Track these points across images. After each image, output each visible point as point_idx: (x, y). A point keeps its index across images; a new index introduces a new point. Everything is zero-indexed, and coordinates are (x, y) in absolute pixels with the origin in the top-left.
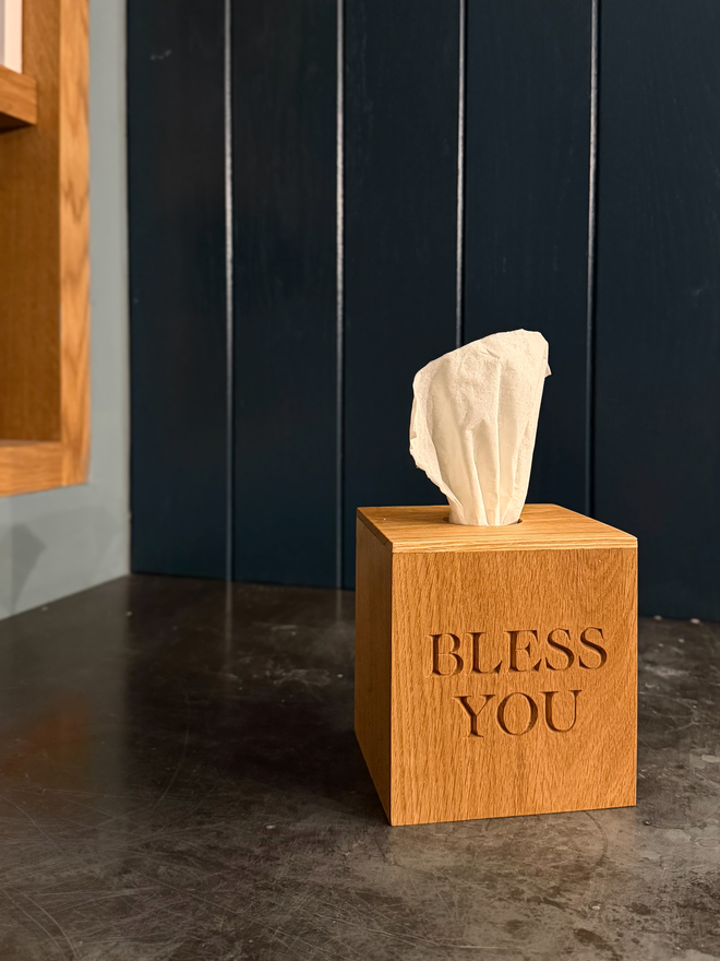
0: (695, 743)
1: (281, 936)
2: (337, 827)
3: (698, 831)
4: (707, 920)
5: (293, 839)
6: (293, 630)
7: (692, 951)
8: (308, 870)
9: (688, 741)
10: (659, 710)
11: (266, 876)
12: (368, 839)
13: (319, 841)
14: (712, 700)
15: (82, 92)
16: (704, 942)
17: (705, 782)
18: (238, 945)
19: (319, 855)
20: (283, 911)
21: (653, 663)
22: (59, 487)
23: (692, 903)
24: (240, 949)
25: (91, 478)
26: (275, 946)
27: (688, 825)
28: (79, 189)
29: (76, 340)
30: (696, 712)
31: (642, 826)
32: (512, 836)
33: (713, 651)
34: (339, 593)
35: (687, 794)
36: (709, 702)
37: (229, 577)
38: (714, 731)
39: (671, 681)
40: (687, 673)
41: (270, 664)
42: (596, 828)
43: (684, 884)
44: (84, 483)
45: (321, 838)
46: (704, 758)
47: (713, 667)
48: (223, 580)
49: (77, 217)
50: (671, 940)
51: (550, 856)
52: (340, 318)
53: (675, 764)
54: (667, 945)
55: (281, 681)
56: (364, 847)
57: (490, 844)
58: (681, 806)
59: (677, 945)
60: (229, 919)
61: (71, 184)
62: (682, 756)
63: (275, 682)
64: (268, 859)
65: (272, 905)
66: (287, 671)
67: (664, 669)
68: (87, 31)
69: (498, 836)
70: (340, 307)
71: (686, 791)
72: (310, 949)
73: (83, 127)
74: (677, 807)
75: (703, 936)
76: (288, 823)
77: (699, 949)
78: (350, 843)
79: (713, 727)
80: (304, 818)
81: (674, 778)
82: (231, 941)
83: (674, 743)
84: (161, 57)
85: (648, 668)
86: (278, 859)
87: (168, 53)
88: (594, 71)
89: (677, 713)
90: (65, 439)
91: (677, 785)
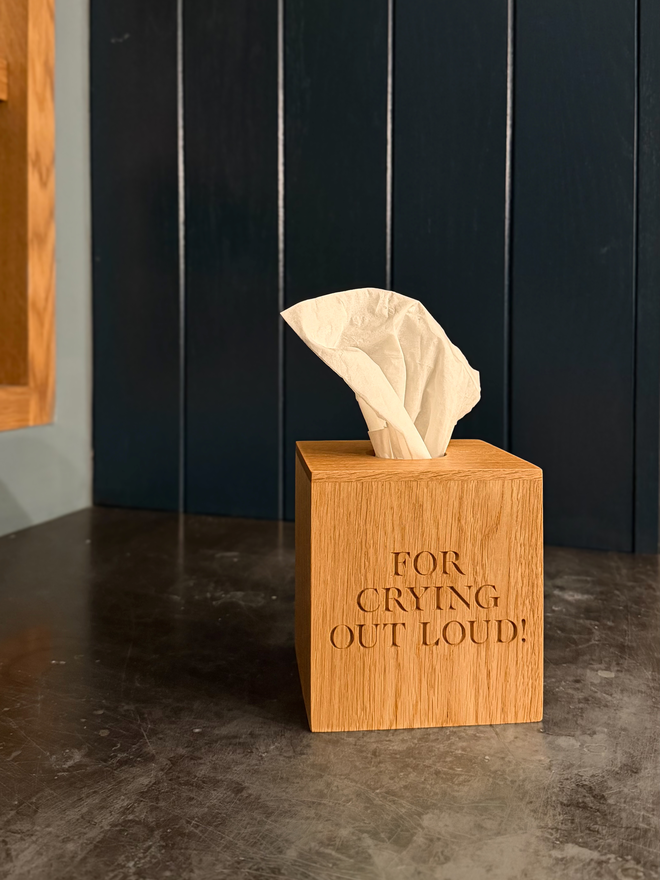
0: (593, 660)
1: (197, 826)
2: (257, 732)
3: (587, 738)
4: (587, 818)
5: (216, 742)
6: (235, 557)
7: (570, 845)
8: (227, 769)
9: (587, 657)
10: (562, 630)
11: (189, 773)
12: (284, 742)
13: (240, 743)
14: (613, 622)
15: (49, 71)
16: (582, 837)
17: (599, 695)
18: (157, 834)
19: (237, 757)
20: (201, 805)
21: (562, 588)
22: (27, 427)
23: (575, 802)
24: (158, 837)
25: (56, 418)
26: (190, 835)
27: (578, 733)
28: (46, 159)
29: (42, 295)
30: (597, 633)
31: (536, 733)
32: (416, 741)
33: (618, 577)
34: (281, 524)
35: (581, 705)
36: (610, 623)
37: (181, 509)
38: (612, 650)
39: (577, 605)
40: (592, 597)
41: (211, 586)
42: (494, 734)
43: (570, 786)
44: (50, 424)
45: (241, 740)
46: (600, 673)
47: (617, 592)
48: (176, 511)
49: (44, 184)
50: (552, 835)
51: (448, 759)
52: (281, 274)
53: (571, 678)
54: (548, 839)
55: (219, 602)
56: (280, 750)
57: (395, 747)
58: (574, 716)
59: (557, 839)
60: (151, 811)
61: (38, 154)
62: (579, 671)
63: (214, 603)
64: (192, 759)
65: (191, 799)
66: (227, 592)
67: (571, 593)
68: (52, 16)
69: (403, 741)
70: (281, 264)
71: (580, 702)
72: (222, 838)
73: (49, 104)
74: (570, 716)
75: (581, 832)
76: (214, 727)
77: (578, 844)
78: (267, 746)
79: (611, 645)
80: (228, 723)
81: (570, 691)
82: (152, 830)
83: (574, 660)
84: (121, 40)
85: (556, 592)
86: (201, 758)
87: (127, 36)
88: (510, 49)
89: (580, 633)
90: (32, 383)
91: (572, 697)
